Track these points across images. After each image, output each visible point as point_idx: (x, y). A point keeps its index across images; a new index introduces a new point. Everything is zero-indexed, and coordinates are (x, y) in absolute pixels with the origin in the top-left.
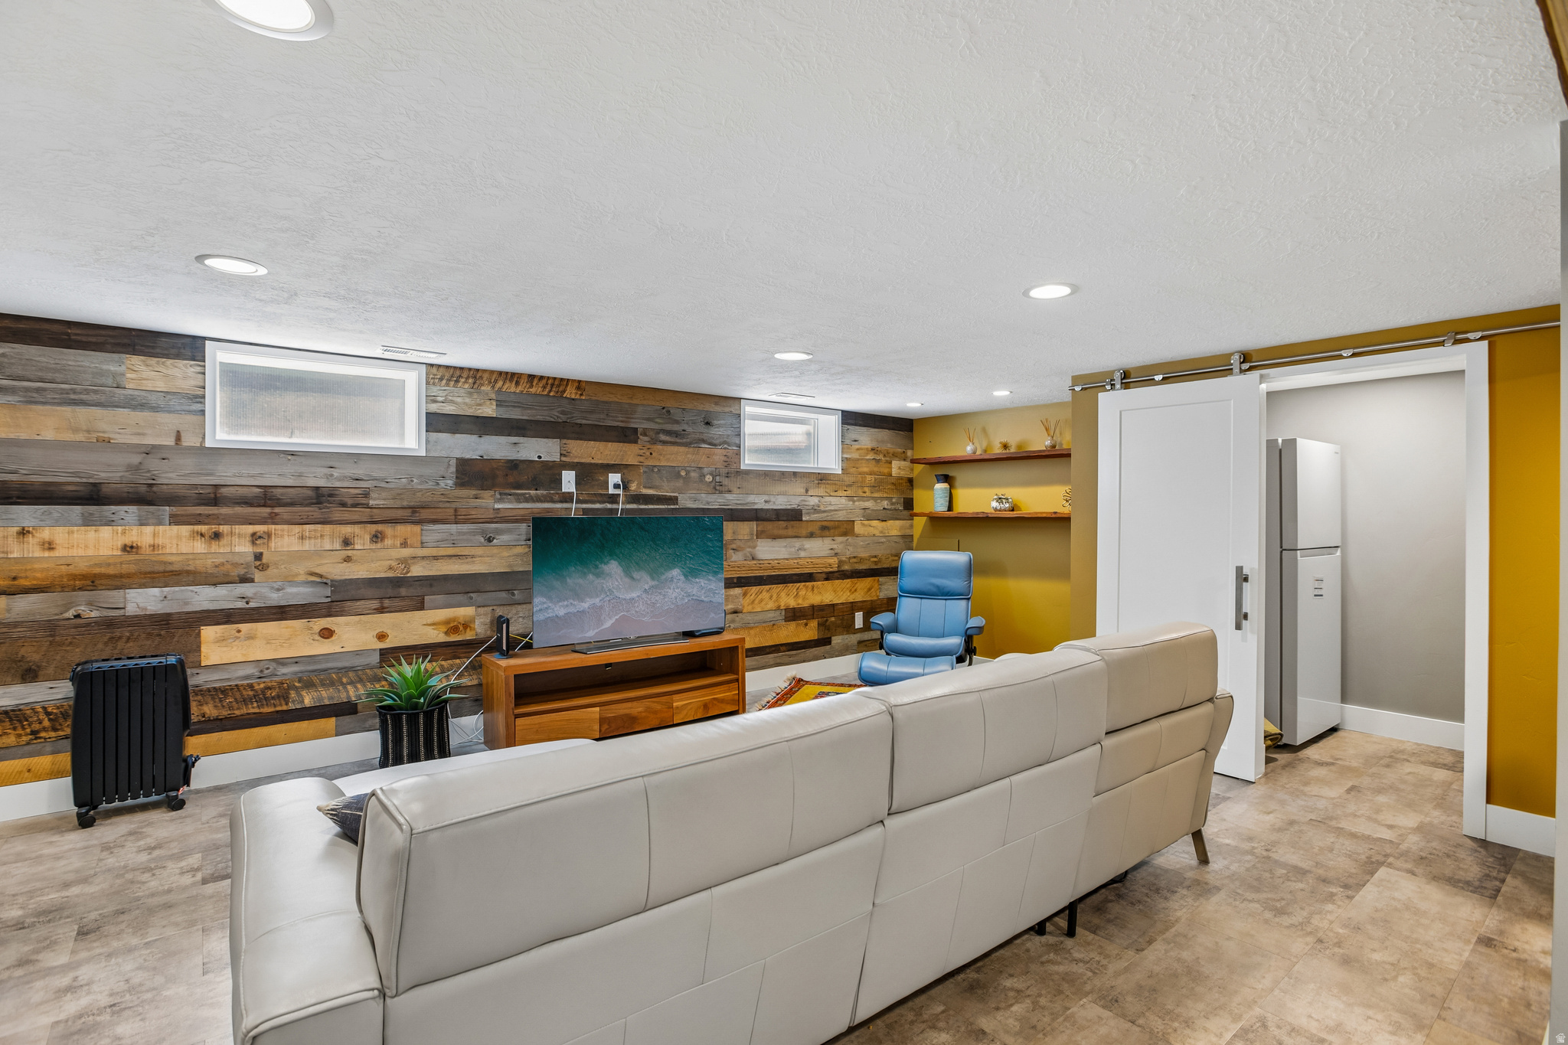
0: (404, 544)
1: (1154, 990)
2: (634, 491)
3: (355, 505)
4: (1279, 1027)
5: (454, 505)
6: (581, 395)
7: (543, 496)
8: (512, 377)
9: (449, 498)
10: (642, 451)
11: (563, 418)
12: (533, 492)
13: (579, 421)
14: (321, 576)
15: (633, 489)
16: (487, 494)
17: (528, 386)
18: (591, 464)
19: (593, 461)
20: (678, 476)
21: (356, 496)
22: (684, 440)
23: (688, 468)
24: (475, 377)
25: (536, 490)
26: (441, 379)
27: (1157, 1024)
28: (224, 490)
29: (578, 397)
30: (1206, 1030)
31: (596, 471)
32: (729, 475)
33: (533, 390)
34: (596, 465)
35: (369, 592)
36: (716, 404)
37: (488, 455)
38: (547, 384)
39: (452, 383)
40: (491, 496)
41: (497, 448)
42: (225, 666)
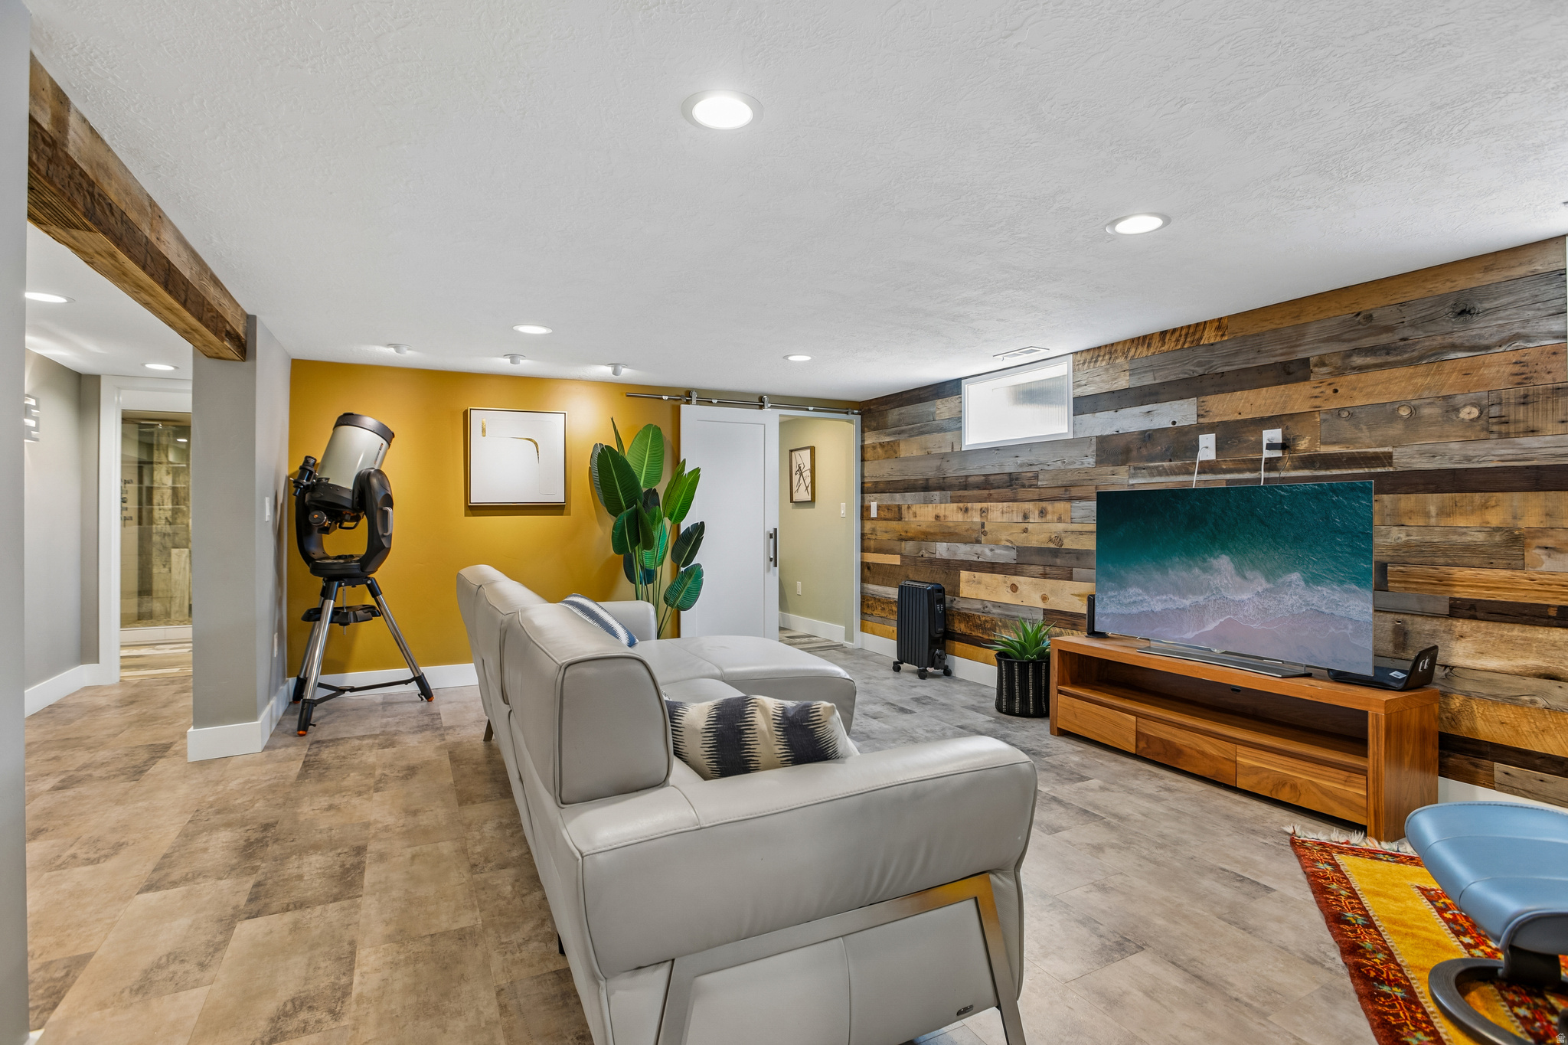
0: (1060, 520)
1: (446, 968)
2: (1305, 451)
3: (1030, 486)
4: (318, 1022)
5: (1095, 483)
6: (1223, 335)
7: (1177, 467)
8: (1144, 340)
9: (1091, 476)
10: (1318, 390)
11: (1200, 370)
12: (1166, 464)
13: (1219, 370)
14: (1012, 543)
15: (1302, 447)
16: (1123, 469)
17: (1160, 345)
18: (1238, 421)
19: (1239, 417)
20: (1393, 417)
21: (1030, 479)
22: (1406, 356)
23: (1413, 403)
24: (1111, 352)
25: (1171, 461)
26: (1084, 363)
27: (415, 947)
28: (970, 479)
29: (1218, 339)
30: (377, 970)
31: (1245, 429)
32: (1530, 399)
33: (1165, 348)
34: (1245, 421)
35: (1036, 559)
36: (1487, 269)
37: (1123, 429)
38: (1180, 336)
39: (1092, 364)
40: (1126, 472)
41: (1131, 421)
42: (970, 600)
